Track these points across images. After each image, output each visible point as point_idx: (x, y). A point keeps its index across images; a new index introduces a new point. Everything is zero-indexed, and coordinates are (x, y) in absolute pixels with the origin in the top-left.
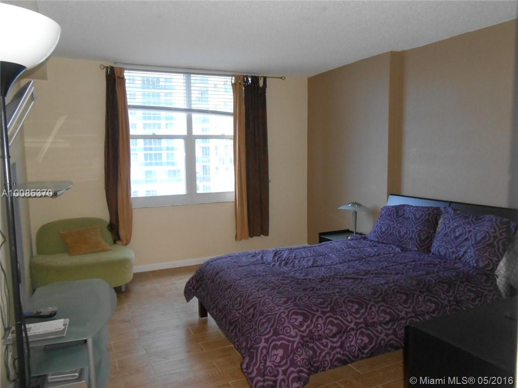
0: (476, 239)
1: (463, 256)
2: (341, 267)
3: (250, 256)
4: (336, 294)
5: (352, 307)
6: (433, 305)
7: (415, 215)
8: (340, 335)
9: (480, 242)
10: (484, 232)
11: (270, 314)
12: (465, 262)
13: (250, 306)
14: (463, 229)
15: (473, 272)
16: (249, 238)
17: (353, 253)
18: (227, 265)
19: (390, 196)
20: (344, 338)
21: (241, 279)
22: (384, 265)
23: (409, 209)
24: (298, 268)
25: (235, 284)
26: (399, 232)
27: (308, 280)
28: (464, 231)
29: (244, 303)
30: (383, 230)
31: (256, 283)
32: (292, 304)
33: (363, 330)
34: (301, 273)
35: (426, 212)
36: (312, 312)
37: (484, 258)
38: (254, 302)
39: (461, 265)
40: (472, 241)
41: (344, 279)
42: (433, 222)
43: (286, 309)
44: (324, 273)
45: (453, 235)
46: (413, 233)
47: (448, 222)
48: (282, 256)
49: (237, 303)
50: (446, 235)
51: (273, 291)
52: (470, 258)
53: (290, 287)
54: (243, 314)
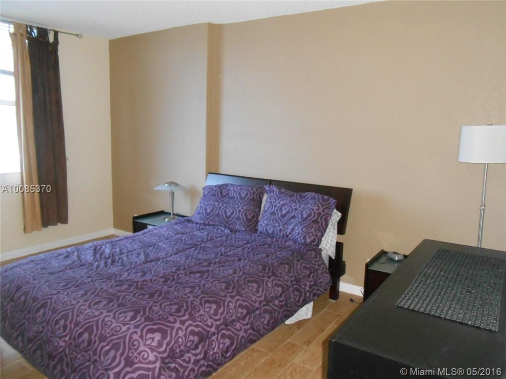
0: (302, 217)
1: (290, 233)
2: (179, 259)
3: (62, 257)
4: (189, 295)
5: (211, 308)
6: (280, 289)
7: (240, 194)
8: (202, 344)
9: (306, 219)
10: (309, 210)
11: (115, 337)
12: (293, 239)
13: (82, 330)
14: (289, 207)
15: (304, 248)
16: (43, 228)
17: (185, 240)
18: (32, 274)
19: (209, 175)
20: (206, 347)
21: (59, 292)
22: (223, 251)
23: (233, 188)
24: (129, 266)
25: (51, 302)
26: (225, 212)
27: (149, 281)
28: (291, 209)
29: (71, 327)
30: (209, 211)
31: (83, 295)
32: (143, 320)
33: (224, 331)
34: (136, 273)
35: (250, 191)
36: (169, 324)
37: (311, 234)
38: (87, 323)
39: (291, 243)
40: (298, 219)
41: (190, 274)
42: (258, 200)
43: (137, 327)
44: (164, 269)
45: (280, 214)
46: (239, 213)
47: (274, 201)
48: (104, 252)
49: (59, 328)
50: (273, 213)
51: (112, 304)
52: (298, 235)
53: (132, 295)
54: (72, 341)
